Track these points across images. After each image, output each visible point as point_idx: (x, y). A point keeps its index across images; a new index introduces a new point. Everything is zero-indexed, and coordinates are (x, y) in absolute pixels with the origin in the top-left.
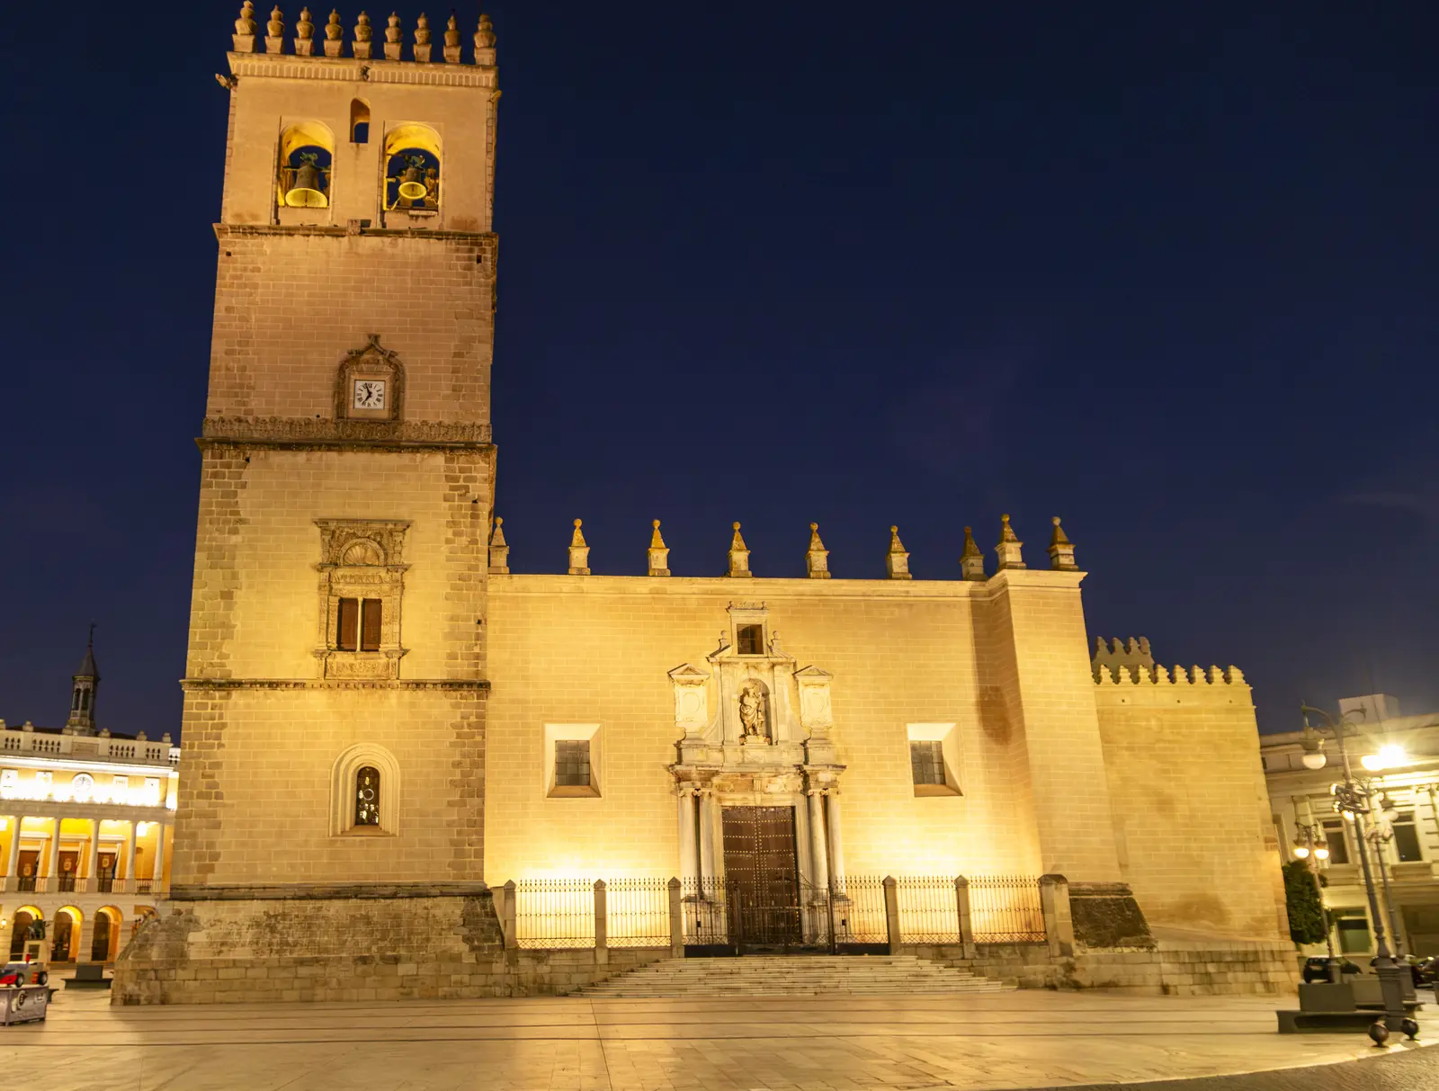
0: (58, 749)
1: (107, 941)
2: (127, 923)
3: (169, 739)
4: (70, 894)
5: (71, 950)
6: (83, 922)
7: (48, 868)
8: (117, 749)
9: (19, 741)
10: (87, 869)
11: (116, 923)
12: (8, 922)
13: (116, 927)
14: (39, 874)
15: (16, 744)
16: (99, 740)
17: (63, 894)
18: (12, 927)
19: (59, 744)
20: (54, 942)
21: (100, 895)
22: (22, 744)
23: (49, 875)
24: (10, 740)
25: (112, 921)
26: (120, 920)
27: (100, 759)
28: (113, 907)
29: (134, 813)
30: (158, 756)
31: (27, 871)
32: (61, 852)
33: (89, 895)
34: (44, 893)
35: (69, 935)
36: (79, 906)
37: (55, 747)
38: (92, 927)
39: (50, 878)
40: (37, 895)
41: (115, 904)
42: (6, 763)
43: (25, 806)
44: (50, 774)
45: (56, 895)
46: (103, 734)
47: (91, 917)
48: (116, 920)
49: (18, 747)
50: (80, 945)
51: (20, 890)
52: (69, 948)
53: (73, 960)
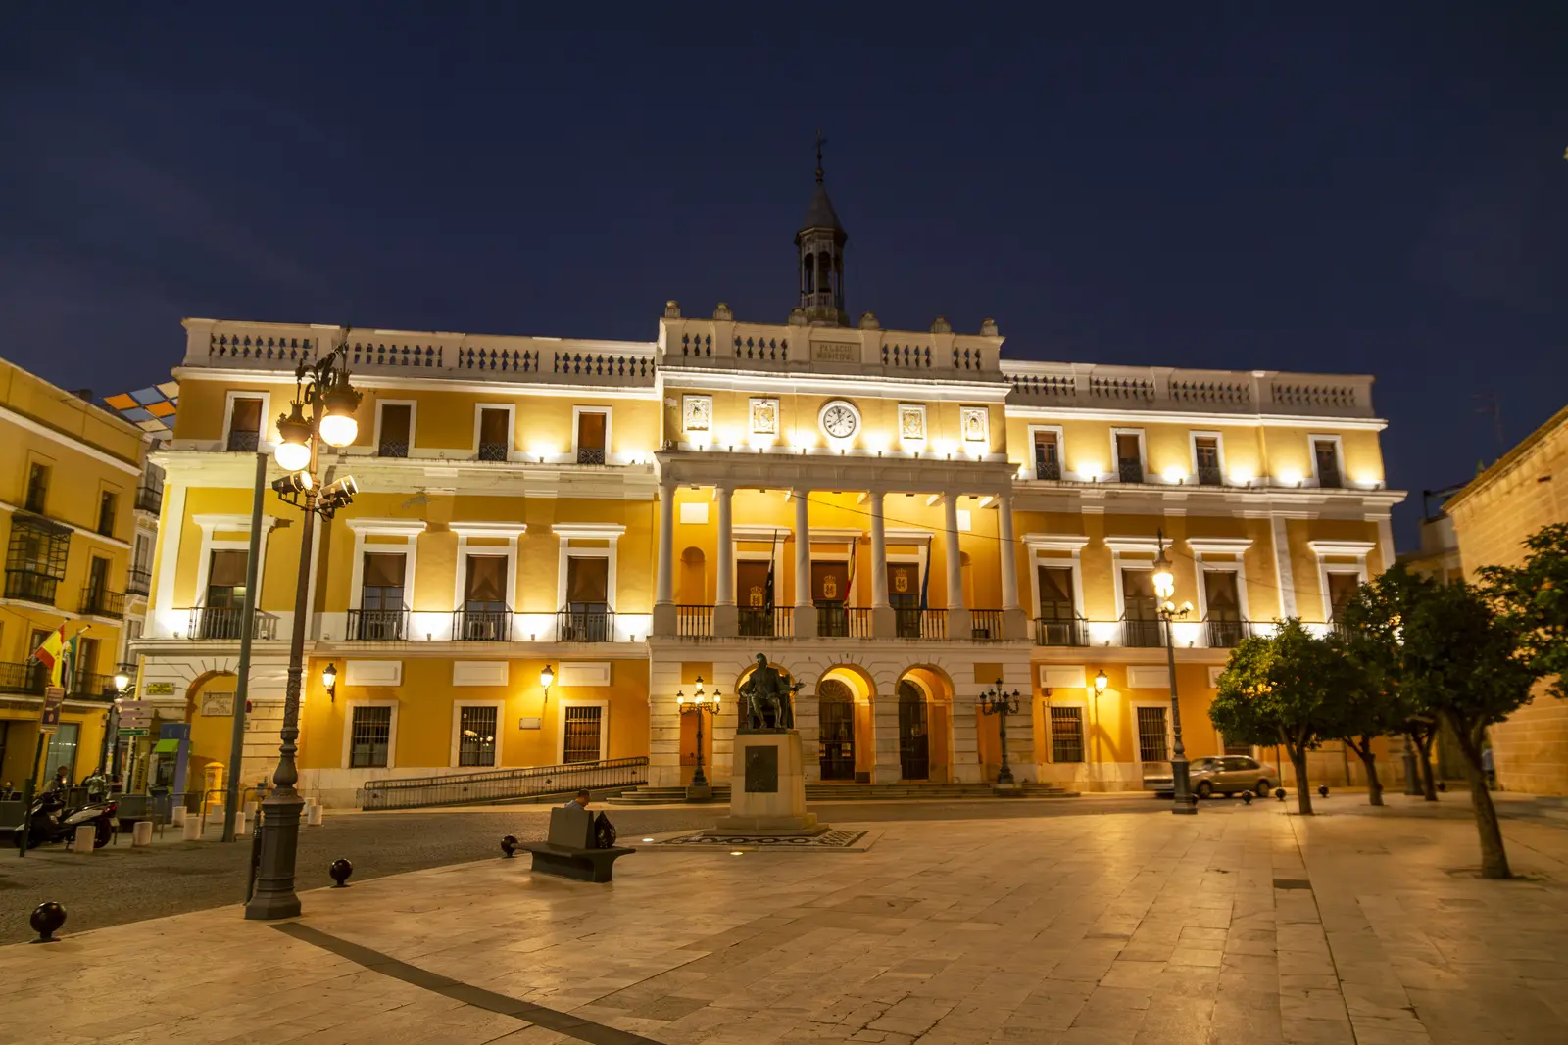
0: (784, 355)
1: (923, 739)
2: (962, 702)
3: (994, 329)
4: (841, 642)
5: (858, 758)
6: (875, 698)
7: (793, 590)
8: (896, 351)
9: (708, 340)
10: (870, 592)
11: (939, 703)
12: (725, 699)
13: (940, 712)
14: (779, 600)
15: (703, 348)
16: (859, 335)
17: (829, 640)
18: (735, 709)
19: (784, 345)
20: (822, 740)
21: (900, 643)
22: (714, 347)
23: (797, 602)
24: (692, 339)
25: (929, 698)
26: (947, 693)
27: (865, 370)
28: (930, 668)
29: (947, 477)
30: (978, 365)
31: (756, 597)
32: (815, 564)
33: (879, 643)
34: (790, 639)
35: (850, 726)
36: (865, 666)
37: (779, 351)
38: (895, 708)
39: (799, 608)
40: (776, 643)
41: (934, 661)
42: (689, 383)
43: (734, 465)
44: (774, 403)
45: (814, 642)
46: (866, 323)
47: (889, 690)
48: (938, 693)
49: (708, 351)
50: (874, 748)
51: (742, 632)
52: (852, 752)
53: (865, 777)
